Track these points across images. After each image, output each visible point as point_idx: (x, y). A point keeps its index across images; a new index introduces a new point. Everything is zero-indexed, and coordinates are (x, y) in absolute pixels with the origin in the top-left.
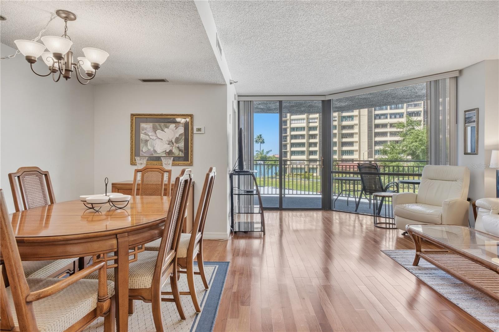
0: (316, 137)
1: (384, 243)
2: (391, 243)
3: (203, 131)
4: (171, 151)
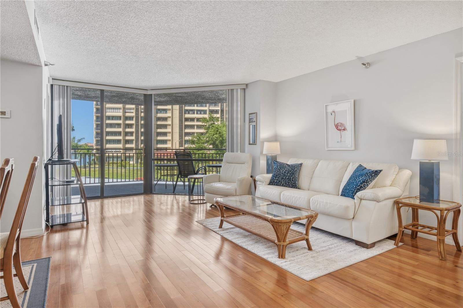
0: (132, 126)
1: (196, 215)
2: (202, 214)
3: (8, 115)
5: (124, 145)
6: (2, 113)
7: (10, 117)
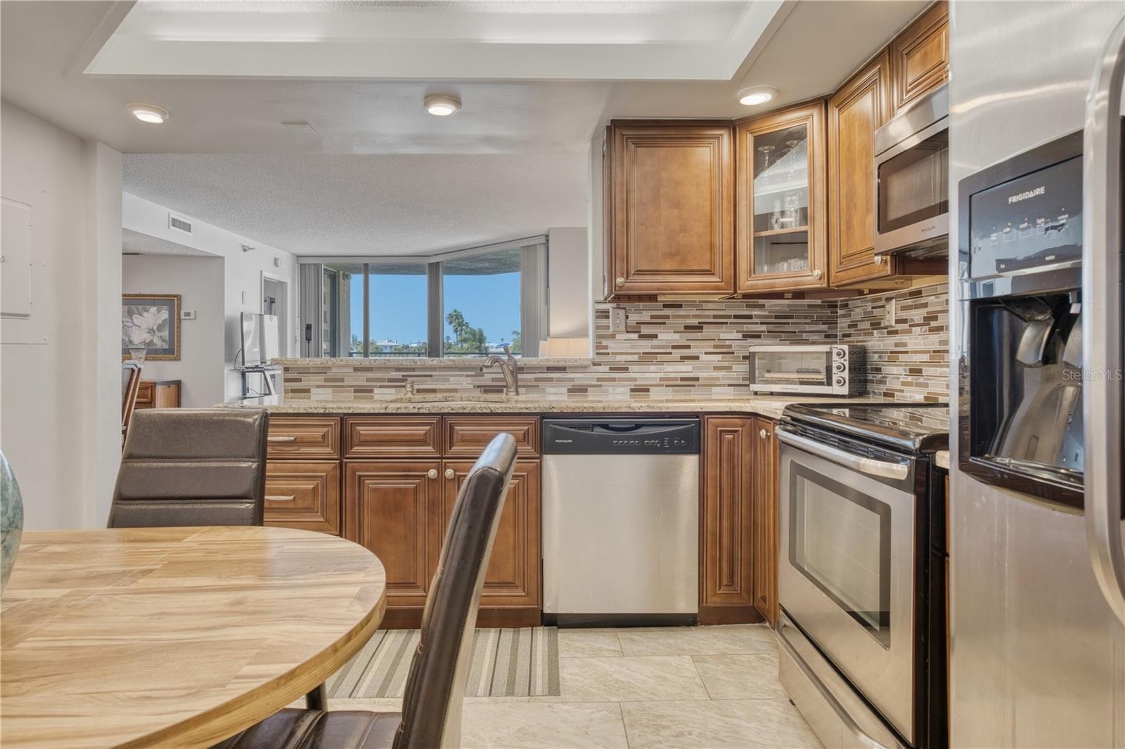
3: (192, 316)
4: (151, 342)
6: (188, 314)
7: (195, 318)
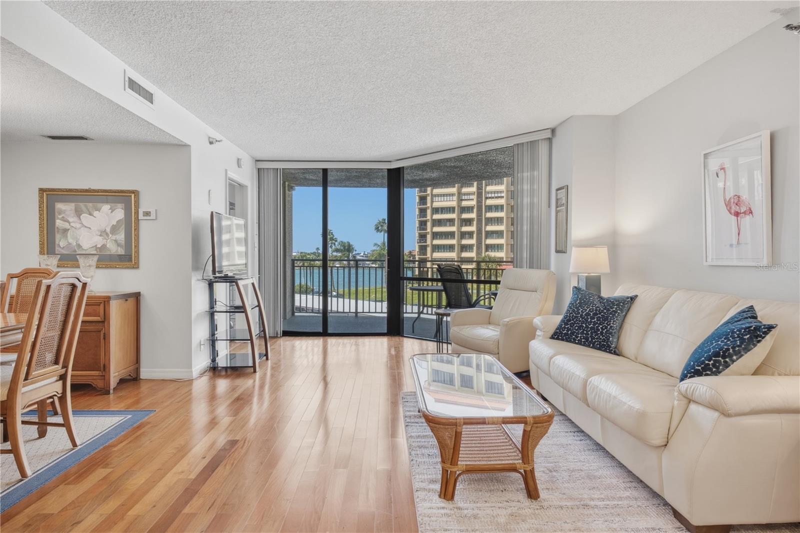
0: (472, 222)
3: (153, 216)
4: (104, 246)
5: (459, 255)
6: (147, 214)
7: (156, 219)
